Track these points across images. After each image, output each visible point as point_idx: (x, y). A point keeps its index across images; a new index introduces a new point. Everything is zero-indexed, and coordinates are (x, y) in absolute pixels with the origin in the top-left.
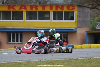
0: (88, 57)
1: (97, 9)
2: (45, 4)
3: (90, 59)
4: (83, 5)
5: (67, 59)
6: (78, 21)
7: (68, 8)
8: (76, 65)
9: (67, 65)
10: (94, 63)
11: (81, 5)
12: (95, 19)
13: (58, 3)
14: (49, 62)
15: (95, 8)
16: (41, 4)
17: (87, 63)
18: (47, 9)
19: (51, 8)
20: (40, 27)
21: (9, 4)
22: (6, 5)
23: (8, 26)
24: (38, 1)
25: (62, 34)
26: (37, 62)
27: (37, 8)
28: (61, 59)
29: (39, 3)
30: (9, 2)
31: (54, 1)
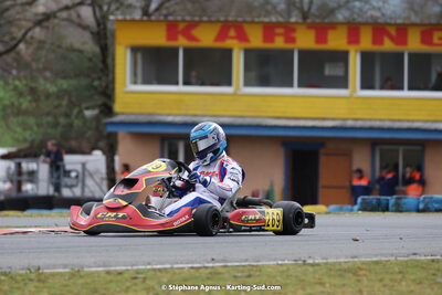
2: (326, 21)
5: (418, 258)
7: (426, 37)
9: (420, 283)
13: (383, 15)
14: (340, 270)
16: (309, 21)
18: (337, 41)
19: (354, 37)
20: (306, 119)
21: (171, 18)
22: (158, 21)
23: (167, 111)
24: (298, 5)
25: (401, 149)
26: (288, 269)
27: (293, 35)
28: (392, 255)
29: (300, 15)
30: (172, 10)
31: (366, 7)
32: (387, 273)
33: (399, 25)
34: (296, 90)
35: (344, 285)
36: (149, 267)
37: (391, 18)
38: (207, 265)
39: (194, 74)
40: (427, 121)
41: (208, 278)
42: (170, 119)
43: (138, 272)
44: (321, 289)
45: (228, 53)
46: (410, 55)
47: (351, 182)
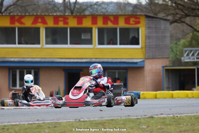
0: (173, 114)
1: (184, 22)
2: (82, 14)
3: (176, 118)
4: (155, 16)
5: (130, 117)
6: (147, 47)
7: (127, 21)
8: (149, 128)
9: (132, 128)
10: (185, 124)
11: (152, 15)
12: (178, 43)
13: (107, 11)
14: (96, 123)
15: (179, 21)
16: (74, 14)
17: (170, 125)
18: (87, 23)
20: (74, 58)
21: (11, 14)
22: (6, 15)
23: (11, 56)
24: (69, 7)
25: (117, 71)
26: (72, 124)
27: (67, 21)
28: (119, 117)
29: (70, 12)
30: (12, 10)
31: (100, 8)
32: (117, 124)
33: (115, 15)
34: (69, 46)
36: (9, 124)
37: (111, 13)
38: (36, 122)
39: (23, 39)
40: (128, 59)
41: (37, 128)
42: (12, 60)
43: (5, 126)
45: (38, 29)
46: (120, 29)
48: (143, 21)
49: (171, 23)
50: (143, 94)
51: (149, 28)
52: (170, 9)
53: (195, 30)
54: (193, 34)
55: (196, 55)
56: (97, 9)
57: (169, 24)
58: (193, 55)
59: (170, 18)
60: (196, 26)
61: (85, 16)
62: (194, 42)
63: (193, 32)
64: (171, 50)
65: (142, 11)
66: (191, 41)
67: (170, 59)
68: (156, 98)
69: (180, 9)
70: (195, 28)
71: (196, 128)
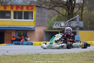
0: (48, 53)
1: (54, 9)
2: (6, 4)
3: (50, 54)
4: (41, 6)
5: (28, 54)
6: (36, 21)
7: (27, 8)
8: (37, 59)
9: (29, 59)
10: (54, 57)
11: (39, 5)
12: (51, 19)
13: (18, 3)
14: (12, 56)
15: (52, 9)
16: (2, 4)
17: (47, 58)
18: (8, 9)
19: (12, 8)
20: (2, 25)
25: (22, 32)
26: (1, 56)
28: (23, 53)
31: (15, 2)
32: (22, 57)
33: (22, 5)
35: (13, 59)
37: (20, 4)
40: (27, 26)
44: (8, 60)
46: (24, 12)
47: (11, 39)
48: (35, 8)
49: (48, 10)
50: (34, 43)
51: (38, 12)
52: (48, 3)
53: (59, 13)
54: (58, 15)
55: (59, 25)
56: (13, 2)
57: (47, 10)
58: (58, 25)
59: (48, 7)
60: (60, 11)
61: (8, 5)
62: (59, 19)
63: (58, 14)
64: (47, 22)
65: (34, 3)
66: (57, 18)
67: (47, 27)
68: (40, 45)
69: (52, 3)
70: (60, 12)
71: (59, 59)
